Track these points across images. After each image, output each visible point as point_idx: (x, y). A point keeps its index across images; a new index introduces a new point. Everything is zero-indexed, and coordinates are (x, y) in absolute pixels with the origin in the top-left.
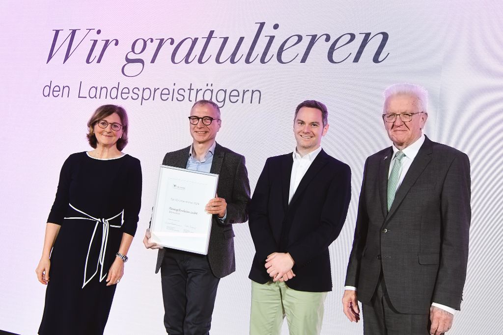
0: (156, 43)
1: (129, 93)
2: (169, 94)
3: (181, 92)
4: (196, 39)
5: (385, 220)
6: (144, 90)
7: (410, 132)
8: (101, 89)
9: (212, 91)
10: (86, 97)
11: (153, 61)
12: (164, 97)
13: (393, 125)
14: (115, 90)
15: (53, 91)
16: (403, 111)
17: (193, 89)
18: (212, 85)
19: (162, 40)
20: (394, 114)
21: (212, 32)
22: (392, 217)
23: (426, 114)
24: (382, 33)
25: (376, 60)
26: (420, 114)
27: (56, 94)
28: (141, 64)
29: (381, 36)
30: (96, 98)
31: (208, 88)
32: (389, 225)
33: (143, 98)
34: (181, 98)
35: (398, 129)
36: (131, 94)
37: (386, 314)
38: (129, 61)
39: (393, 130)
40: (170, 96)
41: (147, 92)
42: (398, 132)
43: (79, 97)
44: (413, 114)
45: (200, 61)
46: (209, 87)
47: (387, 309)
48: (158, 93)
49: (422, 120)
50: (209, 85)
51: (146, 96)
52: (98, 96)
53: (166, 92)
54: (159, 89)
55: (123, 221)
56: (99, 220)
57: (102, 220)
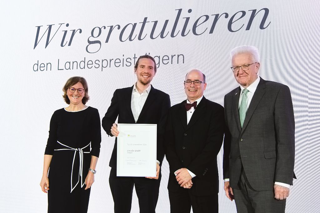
13: (238, 74)
16: (243, 64)
20: (237, 67)
23: (259, 63)
26: (254, 64)
32: (243, 136)
35: (241, 75)
39: (238, 77)
42: (242, 78)
44: (249, 65)
49: (256, 67)
55: (91, 149)
56: (77, 149)
57: (78, 149)
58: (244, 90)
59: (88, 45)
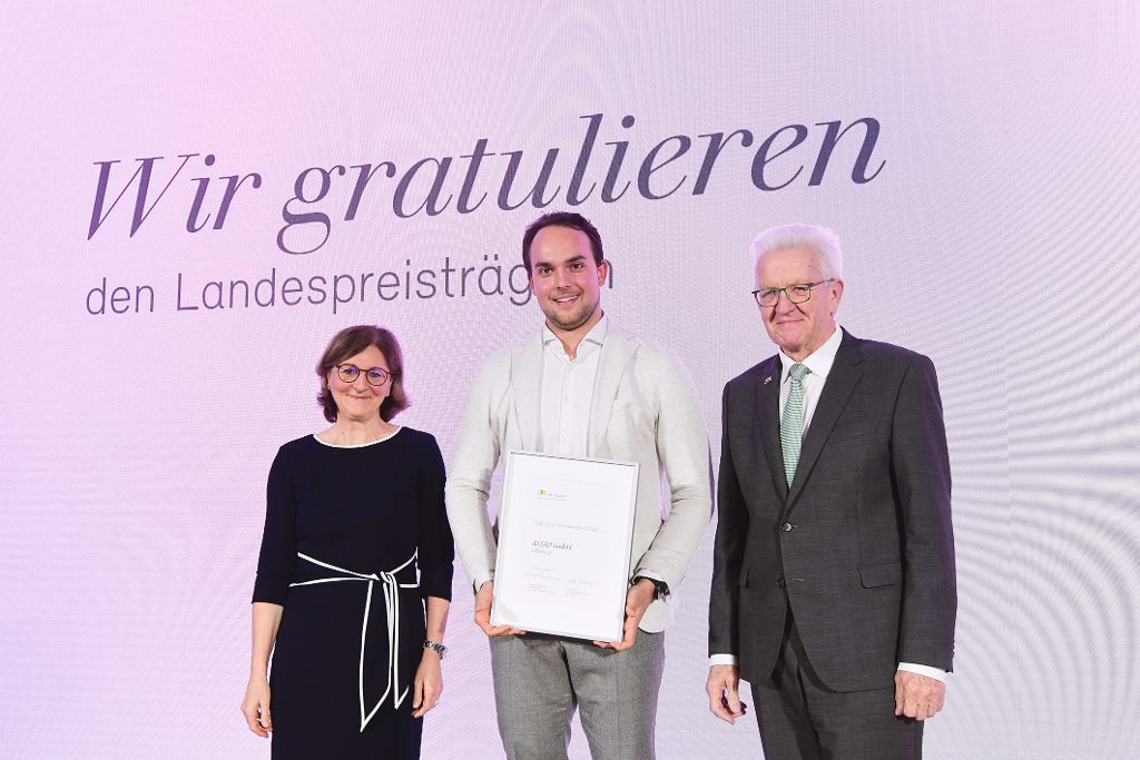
0: (353, 176)
1: (301, 290)
2: (398, 285)
3: (426, 278)
4: (447, 161)
5: (784, 504)
6: (336, 280)
7: (809, 323)
8: (232, 285)
9: (498, 271)
10: (196, 308)
11: (350, 215)
12: (388, 292)
13: (774, 313)
14: (267, 286)
15: (109, 299)
16: (792, 282)
17: (454, 270)
18: (496, 257)
19: (366, 169)
20: (773, 291)
21: (482, 144)
22: (797, 498)
23: (840, 282)
24: (865, 120)
25: (858, 176)
26: (826, 284)
27: (119, 306)
28: (322, 226)
29: (863, 127)
30: (222, 307)
31: (488, 264)
32: (793, 514)
33: (336, 297)
34: (427, 291)
35: (785, 318)
36: (307, 291)
37: (809, 701)
38: (291, 219)
39: (774, 322)
40: (402, 289)
41: (344, 286)
42: (787, 325)
43: (179, 308)
44: (810, 285)
45: (462, 208)
46: (491, 262)
47: (810, 688)
48: (372, 284)
49: (833, 295)
50: (491, 258)
51: (344, 292)
52: (226, 301)
53: (390, 280)
54: (372, 275)
55: (418, 572)
56: (374, 576)
57: (379, 576)
58: (795, 367)
59: (285, 228)
